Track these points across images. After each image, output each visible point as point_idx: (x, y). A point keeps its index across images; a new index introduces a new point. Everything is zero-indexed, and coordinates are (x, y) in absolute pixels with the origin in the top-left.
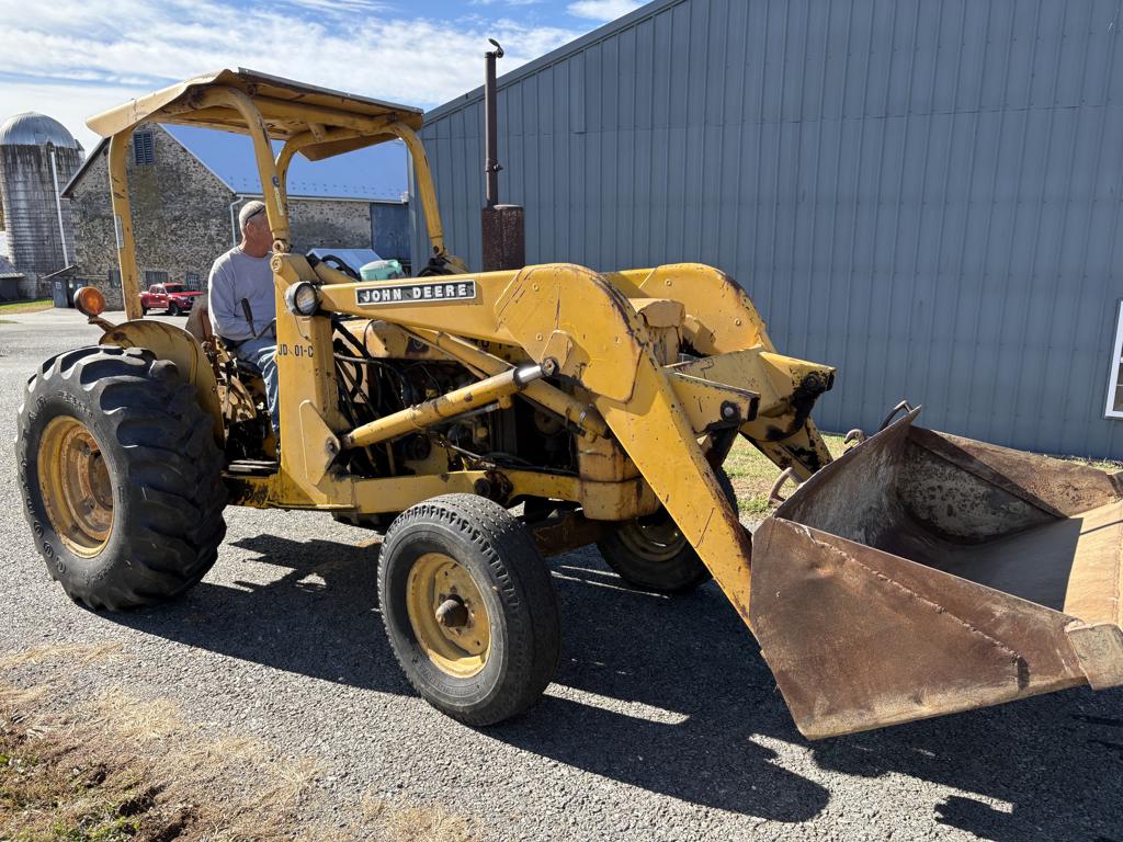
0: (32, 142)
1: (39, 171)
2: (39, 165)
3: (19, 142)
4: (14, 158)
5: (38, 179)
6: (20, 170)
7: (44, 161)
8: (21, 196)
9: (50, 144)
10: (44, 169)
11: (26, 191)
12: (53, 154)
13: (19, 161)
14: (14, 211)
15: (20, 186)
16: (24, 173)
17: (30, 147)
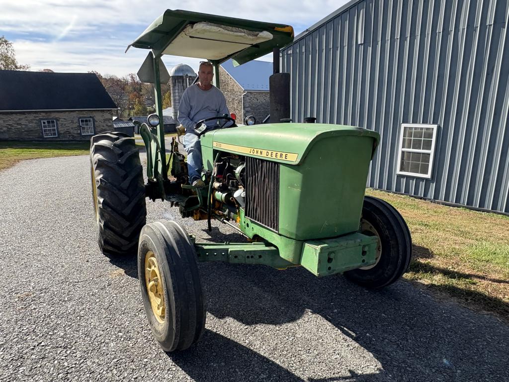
0: (181, 75)
1: (183, 85)
2: (183, 82)
3: (177, 75)
4: (175, 81)
5: (182, 88)
6: (177, 85)
7: (185, 81)
8: (177, 94)
9: (187, 75)
10: (185, 85)
11: (178, 93)
12: (188, 79)
13: (177, 81)
14: (175, 100)
15: (177, 91)
16: (178, 86)
17: (180, 76)
